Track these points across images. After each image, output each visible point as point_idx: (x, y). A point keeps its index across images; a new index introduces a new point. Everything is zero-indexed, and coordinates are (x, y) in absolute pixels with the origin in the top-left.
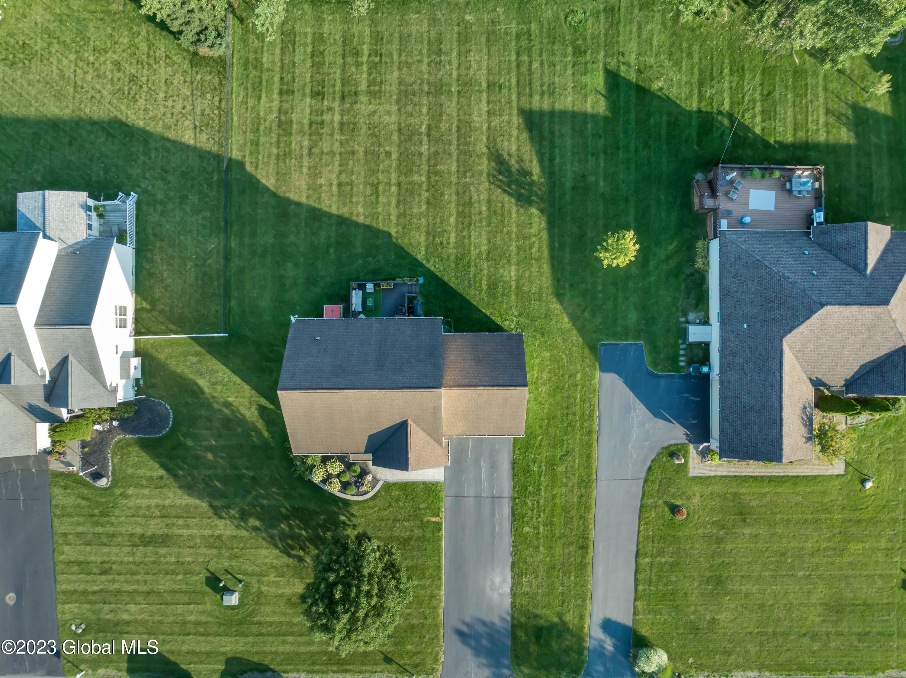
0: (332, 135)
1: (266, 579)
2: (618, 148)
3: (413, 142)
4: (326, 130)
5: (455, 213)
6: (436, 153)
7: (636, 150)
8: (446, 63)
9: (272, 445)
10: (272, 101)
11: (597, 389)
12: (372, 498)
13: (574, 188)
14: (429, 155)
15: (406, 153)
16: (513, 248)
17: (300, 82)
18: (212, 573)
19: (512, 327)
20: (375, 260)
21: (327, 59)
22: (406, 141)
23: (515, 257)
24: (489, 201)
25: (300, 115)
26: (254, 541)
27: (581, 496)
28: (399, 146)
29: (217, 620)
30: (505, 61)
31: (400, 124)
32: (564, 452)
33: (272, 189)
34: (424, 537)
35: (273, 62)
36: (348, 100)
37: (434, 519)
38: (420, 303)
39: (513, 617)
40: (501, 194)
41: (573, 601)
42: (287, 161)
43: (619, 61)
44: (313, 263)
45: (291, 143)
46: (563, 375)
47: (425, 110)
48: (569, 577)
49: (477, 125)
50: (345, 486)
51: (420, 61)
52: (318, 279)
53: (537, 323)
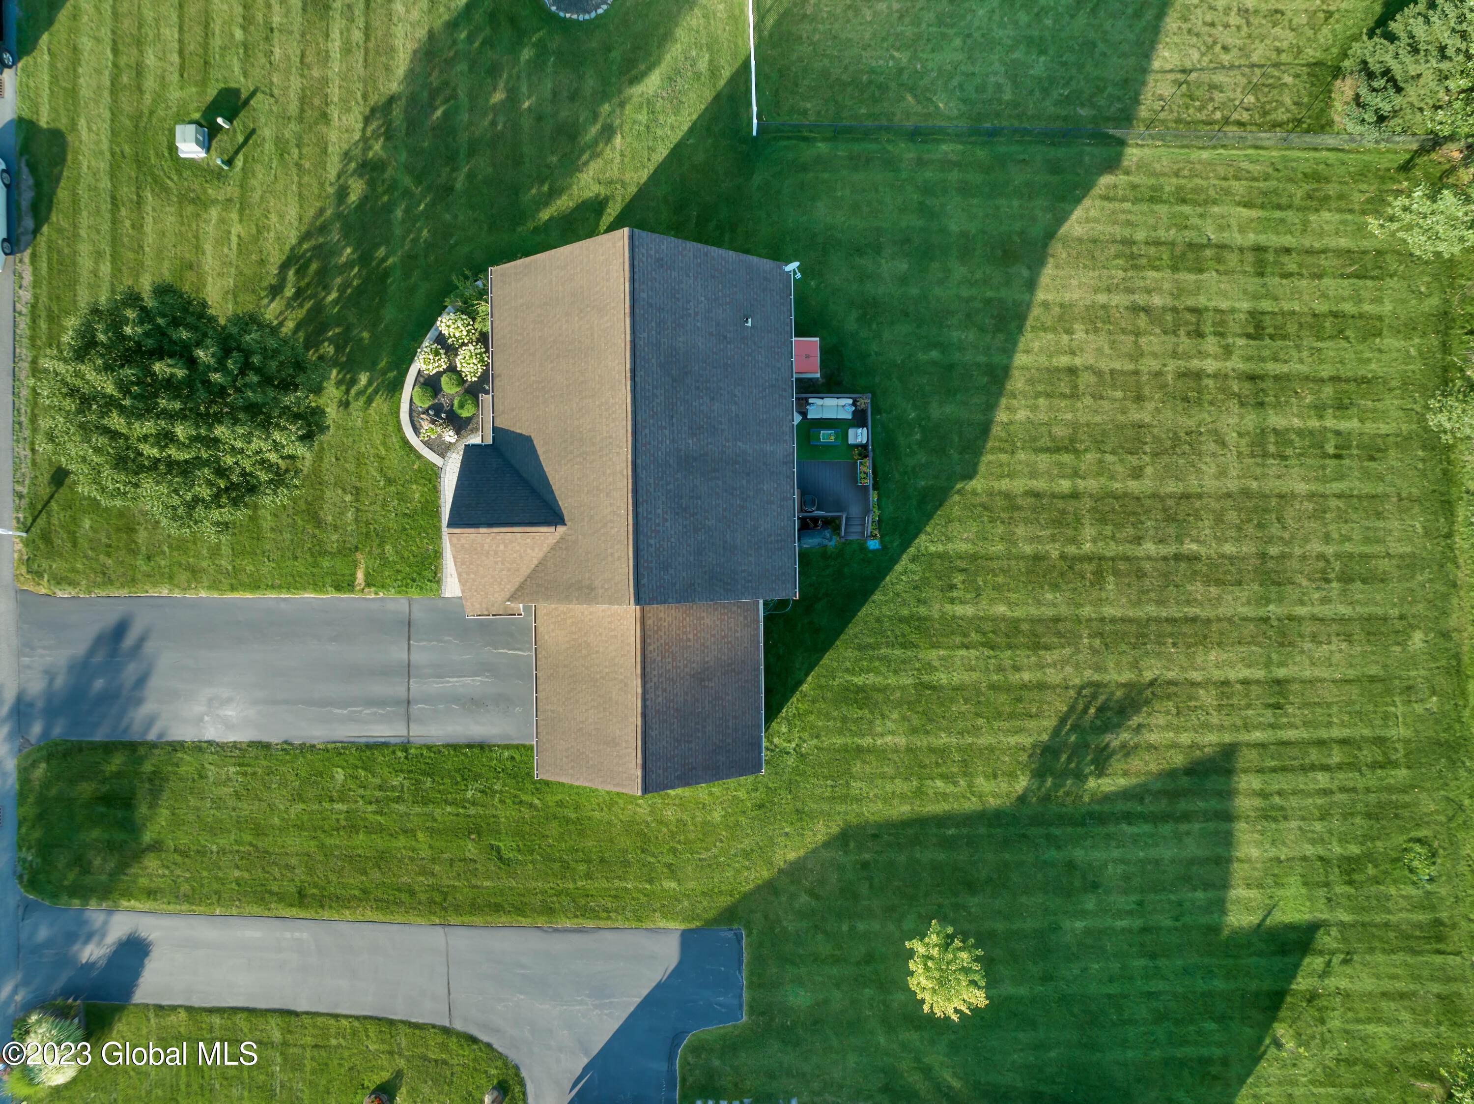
0: (1175, 355)
1: (235, 216)
2: (1153, 956)
3: (1162, 525)
4: (1185, 343)
5: (1016, 614)
6: (1141, 575)
7: (1150, 995)
8: (1324, 593)
9: (520, 229)
10: (1242, 230)
11: (644, 925)
12: (406, 443)
13: (1071, 865)
14: (1137, 558)
15: (1139, 510)
16: (943, 739)
17: (1281, 290)
18: (246, 102)
19: (776, 740)
20: (915, 447)
21: (1329, 344)
22: (1165, 510)
23: (925, 742)
24: (1041, 686)
25: (1215, 289)
26: (316, 191)
27: (412, 893)
28: (1154, 496)
29: (146, 112)
30: (1330, 715)
31: (1200, 496)
32: (507, 854)
33: (1063, 230)
34: (323, 553)
35: (1321, 234)
36: (1247, 388)
37: (360, 576)
38: (826, 542)
39: (153, 745)
40: (1056, 711)
41: (188, 875)
42: (1120, 262)
43: (1333, 953)
44: (907, 315)
45: (1157, 269)
46: (673, 851)
47: (1229, 548)
48: (237, 867)
49: (1199, 660)
50: (431, 384)
51: (1327, 538)
52: (874, 326)
53: (784, 793)
